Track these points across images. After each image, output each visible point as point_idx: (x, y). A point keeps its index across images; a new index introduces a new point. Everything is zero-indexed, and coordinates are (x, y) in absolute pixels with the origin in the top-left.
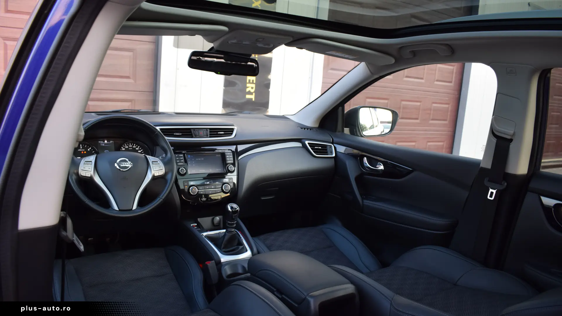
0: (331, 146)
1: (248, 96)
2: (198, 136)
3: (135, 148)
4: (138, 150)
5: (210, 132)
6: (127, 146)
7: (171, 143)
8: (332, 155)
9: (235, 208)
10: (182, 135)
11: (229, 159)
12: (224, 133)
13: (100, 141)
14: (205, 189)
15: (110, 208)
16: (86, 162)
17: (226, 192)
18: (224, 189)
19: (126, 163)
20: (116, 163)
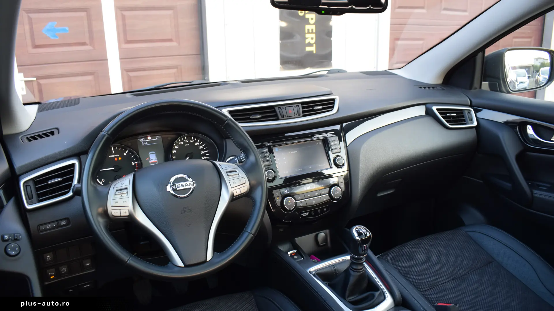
0: (470, 110)
1: (308, 49)
2: (286, 116)
3: (193, 143)
4: (198, 146)
5: (303, 108)
6: (181, 141)
7: (249, 132)
8: (472, 123)
9: (364, 234)
10: (263, 117)
11: (335, 147)
12: (323, 108)
13: (141, 138)
14: (305, 199)
15: (170, 263)
16: (117, 191)
17: (336, 199)
18: (332, 195)
19: (184, 183)
20: (169, 184)
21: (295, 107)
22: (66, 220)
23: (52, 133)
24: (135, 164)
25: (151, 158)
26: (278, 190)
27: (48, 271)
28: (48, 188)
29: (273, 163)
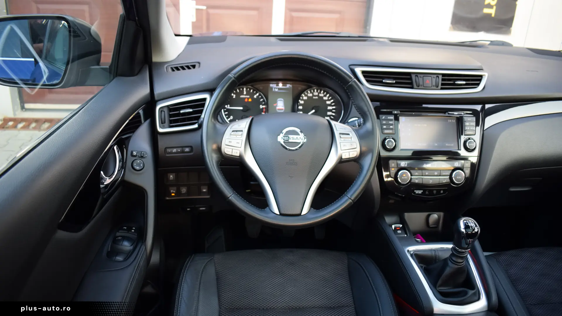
1: (486, 11)
2: (421, 86)
3: (322, 97)
4: (326, 100)
5: (443, 80)
6: (310, 93)
9: (471, 228)
10: (396, 83)
11: (470, 128)
12: (466, 83)
13: (273, 84)
14: (422, 176)
15: (267, 208)
16: (233, 131)
17: (457, 184)
18: (454, 179)
19: (295, 136)
20: (281, 134)
21: (434, 78)
22: (190, 148)
23: (194, 66)
24: (263, 108)
25: (278, 105)
26: (395, 161)
27: (170, 188)
28: (181, 116)
29: (396, 132)
